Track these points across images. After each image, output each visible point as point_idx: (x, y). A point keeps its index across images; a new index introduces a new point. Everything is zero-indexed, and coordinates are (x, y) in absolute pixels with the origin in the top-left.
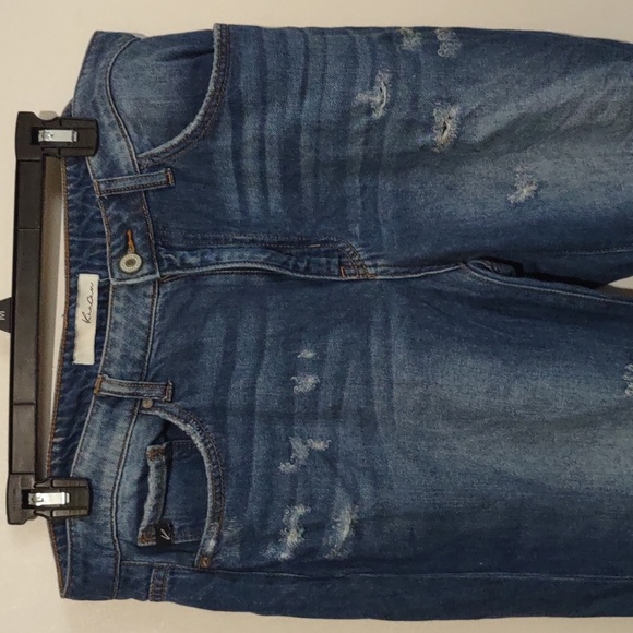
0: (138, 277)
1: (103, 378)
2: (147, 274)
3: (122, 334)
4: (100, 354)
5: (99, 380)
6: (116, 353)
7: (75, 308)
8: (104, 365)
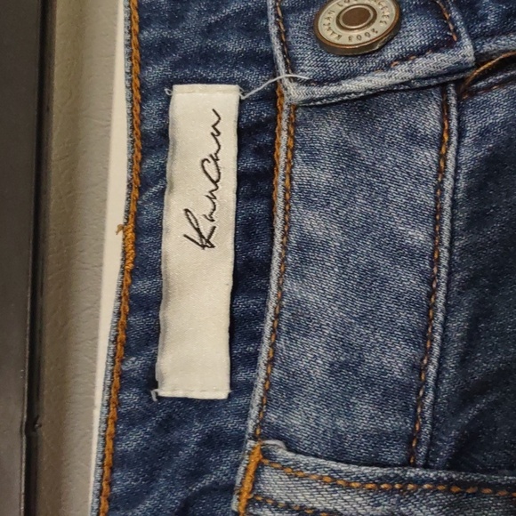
0: (387, 66)
1: (266, 453)
2: (421, 53)
3: (331, 283)
4: (250, 360)
5: (249, 461)
6: (313, 357)
7: (160, 196)
8: (267, 402)
